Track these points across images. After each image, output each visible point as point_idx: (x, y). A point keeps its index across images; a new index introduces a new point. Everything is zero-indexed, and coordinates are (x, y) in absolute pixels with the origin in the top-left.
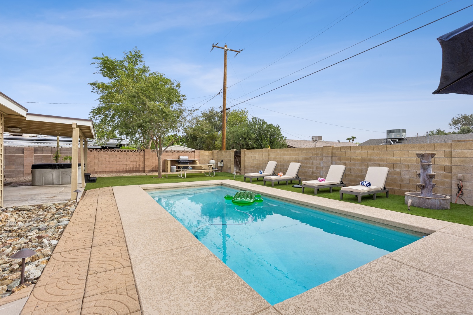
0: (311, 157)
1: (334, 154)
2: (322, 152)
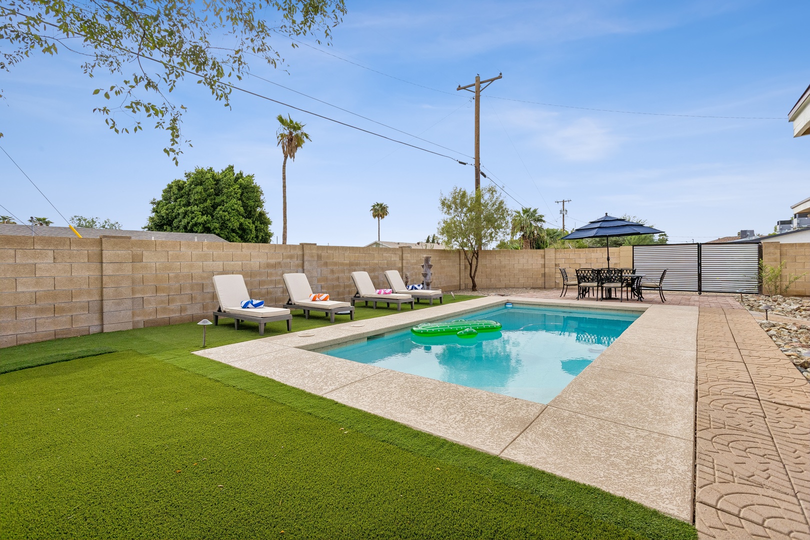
0: (279, 263)
1: (319, 257)
2: (300, 253)
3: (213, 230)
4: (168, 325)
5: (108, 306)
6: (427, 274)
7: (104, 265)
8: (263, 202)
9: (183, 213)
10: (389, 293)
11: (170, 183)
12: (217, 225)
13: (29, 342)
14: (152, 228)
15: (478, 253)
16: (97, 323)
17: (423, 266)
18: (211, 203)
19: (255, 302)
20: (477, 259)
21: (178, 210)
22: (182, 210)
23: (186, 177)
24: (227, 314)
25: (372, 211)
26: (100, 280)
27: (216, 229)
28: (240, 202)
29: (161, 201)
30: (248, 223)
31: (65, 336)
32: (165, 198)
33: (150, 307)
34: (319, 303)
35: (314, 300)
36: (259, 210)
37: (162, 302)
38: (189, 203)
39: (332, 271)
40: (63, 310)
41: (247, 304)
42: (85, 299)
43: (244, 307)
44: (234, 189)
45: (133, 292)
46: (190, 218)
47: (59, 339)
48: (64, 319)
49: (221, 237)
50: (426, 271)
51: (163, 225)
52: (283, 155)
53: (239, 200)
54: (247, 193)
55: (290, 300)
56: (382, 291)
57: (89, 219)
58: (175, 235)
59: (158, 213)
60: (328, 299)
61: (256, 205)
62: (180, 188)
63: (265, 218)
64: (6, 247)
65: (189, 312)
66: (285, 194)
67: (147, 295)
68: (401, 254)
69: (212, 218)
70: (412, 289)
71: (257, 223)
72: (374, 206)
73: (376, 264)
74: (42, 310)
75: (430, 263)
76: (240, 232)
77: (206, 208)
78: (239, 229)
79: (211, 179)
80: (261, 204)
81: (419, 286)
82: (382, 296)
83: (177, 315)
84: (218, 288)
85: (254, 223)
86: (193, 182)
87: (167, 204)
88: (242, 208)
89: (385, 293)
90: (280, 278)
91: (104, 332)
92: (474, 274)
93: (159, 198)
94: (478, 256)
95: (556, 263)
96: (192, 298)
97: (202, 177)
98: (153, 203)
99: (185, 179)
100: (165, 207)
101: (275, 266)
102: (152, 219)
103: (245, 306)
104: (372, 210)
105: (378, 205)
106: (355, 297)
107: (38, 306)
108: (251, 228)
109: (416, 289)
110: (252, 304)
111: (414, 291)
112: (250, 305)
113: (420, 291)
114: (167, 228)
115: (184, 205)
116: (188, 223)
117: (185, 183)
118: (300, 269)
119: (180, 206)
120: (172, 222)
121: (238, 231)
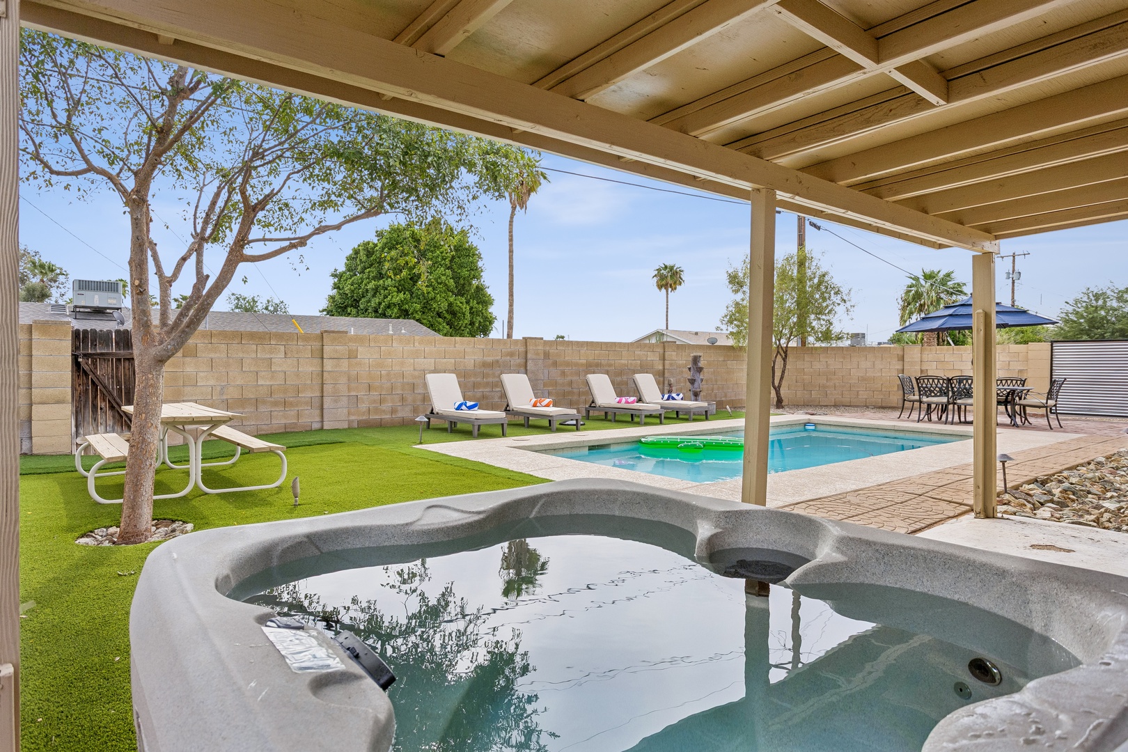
0: (497, 361)
1: (547, 355)
2: (522, 349)
3: (412, 314)
4: (380, 426)
5: (328, 403)
6: (695, 380)
7: (325, 360)
8: (482, 271)
9: (373, 289)
10: (633, 402)
11: (356, 247)
12: (418, 307)
13: (266, 433)
14: (332, 311)
15: (787, 351)
16: (318, 419)
17: (690, 369)
18: (410, 275)
19: (469, 404)
20: (784, 360)
21: (366, 285)
22: (371, 285)
23: (377, 236)
24: (440, 416)
25: (655, 279)
26: (320, 376)
27: (416, 312)
28: (449, 272)
29: (344, 273)
30: (460, 303)
31: (292, 430)
32: (349, 269)
33: (363, 406)
34: (541, 409)
35: (535, 405)
36: (475, 282)
37: (375, 401)
38: (381, 274)
39: (563, 374)
40: (291, 404)
41: (461, 405)
42: (309, 395)
43: (457, 409)
44: (442, 253)
45: (349, 390)
46: (382, 297)
47: (288, 432)
48: (292, 413)
49: (422, 324)
50: (693, 376)
51: (346, 307)
52: (510, 206)
53: (448, 268)
54: (459, 257)
55: (508, 406)
56: (624, 400)
57: (250, 298)
58: (362, 320)
59: (340, 289)
60: (551, 405)
61: (472, 276)
62: (369, 253)
63: (484, 295)
64: (251, 342)
65: (400, 415)
66: (512, 263)
67: (362, 393)
68: (662, 351)
69: (411, 295)
70: (668, 399)
71: (474, 303)
72: (659, 270)
73: (625, 365)
74: (276, 404)
75: (699, 364)
76: (448, 317)
77: (402, 282)
78: (447, 311)
79: (410, 239)
80: (479, 274)
81: (678, 395)
82: (623, 405)
83: (388, 416)
84: (431, 388)
85: (468, 302)
86: (386, 243)
87: (351, 277)
88: (452, 281)
89: (629, 402)
90: (497, 379)
91: (325, 428)
92: (779, 383)
93: (342, 268)
94: (786, 356)
95: (923, 368)
96: (403, 399)
97: (398, 236)
98: (334, 275)
99: (375, 240)
100: (350, 281)
101: (492, 365)
102: (332, 298)
103: (459, 408)
104: (655, 276)
105: (666, 267)
106: (590, 406)
107: (273, 400)
108: (464, 310)
109: (674, 399)
110: (466, 406)
111: (671, 401)
112: (464, 407)
113: (679, 402)
114: (351, 311)
115: (374, 278)
116: (380, 304)
117: (376, 245)
118: (523, 369)
119: (369, 278)
120: (358, 302)
121: (446, 315)
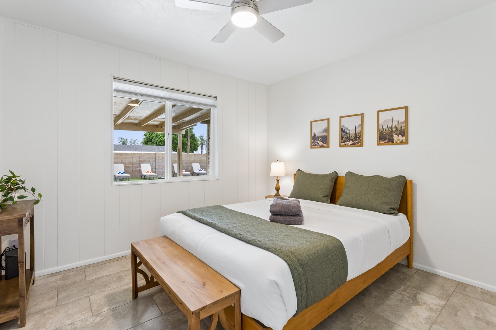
2: (154, 156)
14: (144, 143)
57: (125, 139)
58: (152, 147)
59: (146, 136)
70: (200, 171)
90: (139, 165)
101: (142, 161)
102: (144, 139)
111: (201, 172)
114: (149, 143)
116: (157, 141)
120: (151, 140)
